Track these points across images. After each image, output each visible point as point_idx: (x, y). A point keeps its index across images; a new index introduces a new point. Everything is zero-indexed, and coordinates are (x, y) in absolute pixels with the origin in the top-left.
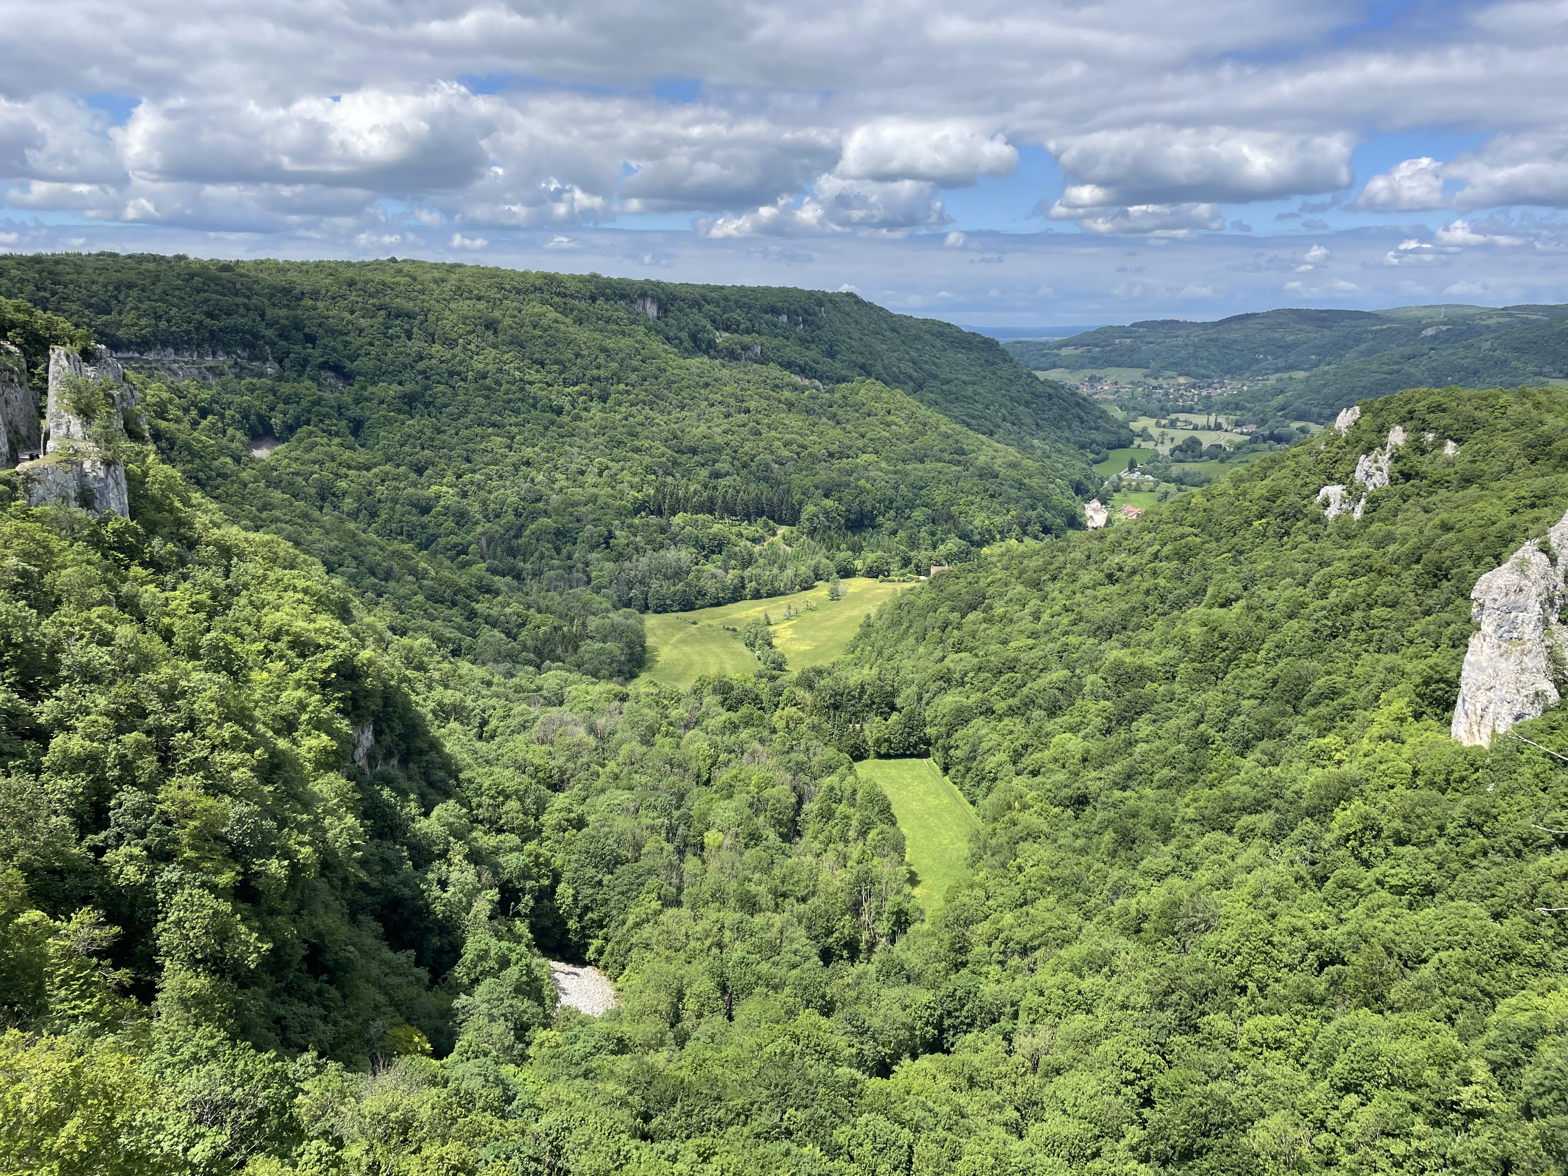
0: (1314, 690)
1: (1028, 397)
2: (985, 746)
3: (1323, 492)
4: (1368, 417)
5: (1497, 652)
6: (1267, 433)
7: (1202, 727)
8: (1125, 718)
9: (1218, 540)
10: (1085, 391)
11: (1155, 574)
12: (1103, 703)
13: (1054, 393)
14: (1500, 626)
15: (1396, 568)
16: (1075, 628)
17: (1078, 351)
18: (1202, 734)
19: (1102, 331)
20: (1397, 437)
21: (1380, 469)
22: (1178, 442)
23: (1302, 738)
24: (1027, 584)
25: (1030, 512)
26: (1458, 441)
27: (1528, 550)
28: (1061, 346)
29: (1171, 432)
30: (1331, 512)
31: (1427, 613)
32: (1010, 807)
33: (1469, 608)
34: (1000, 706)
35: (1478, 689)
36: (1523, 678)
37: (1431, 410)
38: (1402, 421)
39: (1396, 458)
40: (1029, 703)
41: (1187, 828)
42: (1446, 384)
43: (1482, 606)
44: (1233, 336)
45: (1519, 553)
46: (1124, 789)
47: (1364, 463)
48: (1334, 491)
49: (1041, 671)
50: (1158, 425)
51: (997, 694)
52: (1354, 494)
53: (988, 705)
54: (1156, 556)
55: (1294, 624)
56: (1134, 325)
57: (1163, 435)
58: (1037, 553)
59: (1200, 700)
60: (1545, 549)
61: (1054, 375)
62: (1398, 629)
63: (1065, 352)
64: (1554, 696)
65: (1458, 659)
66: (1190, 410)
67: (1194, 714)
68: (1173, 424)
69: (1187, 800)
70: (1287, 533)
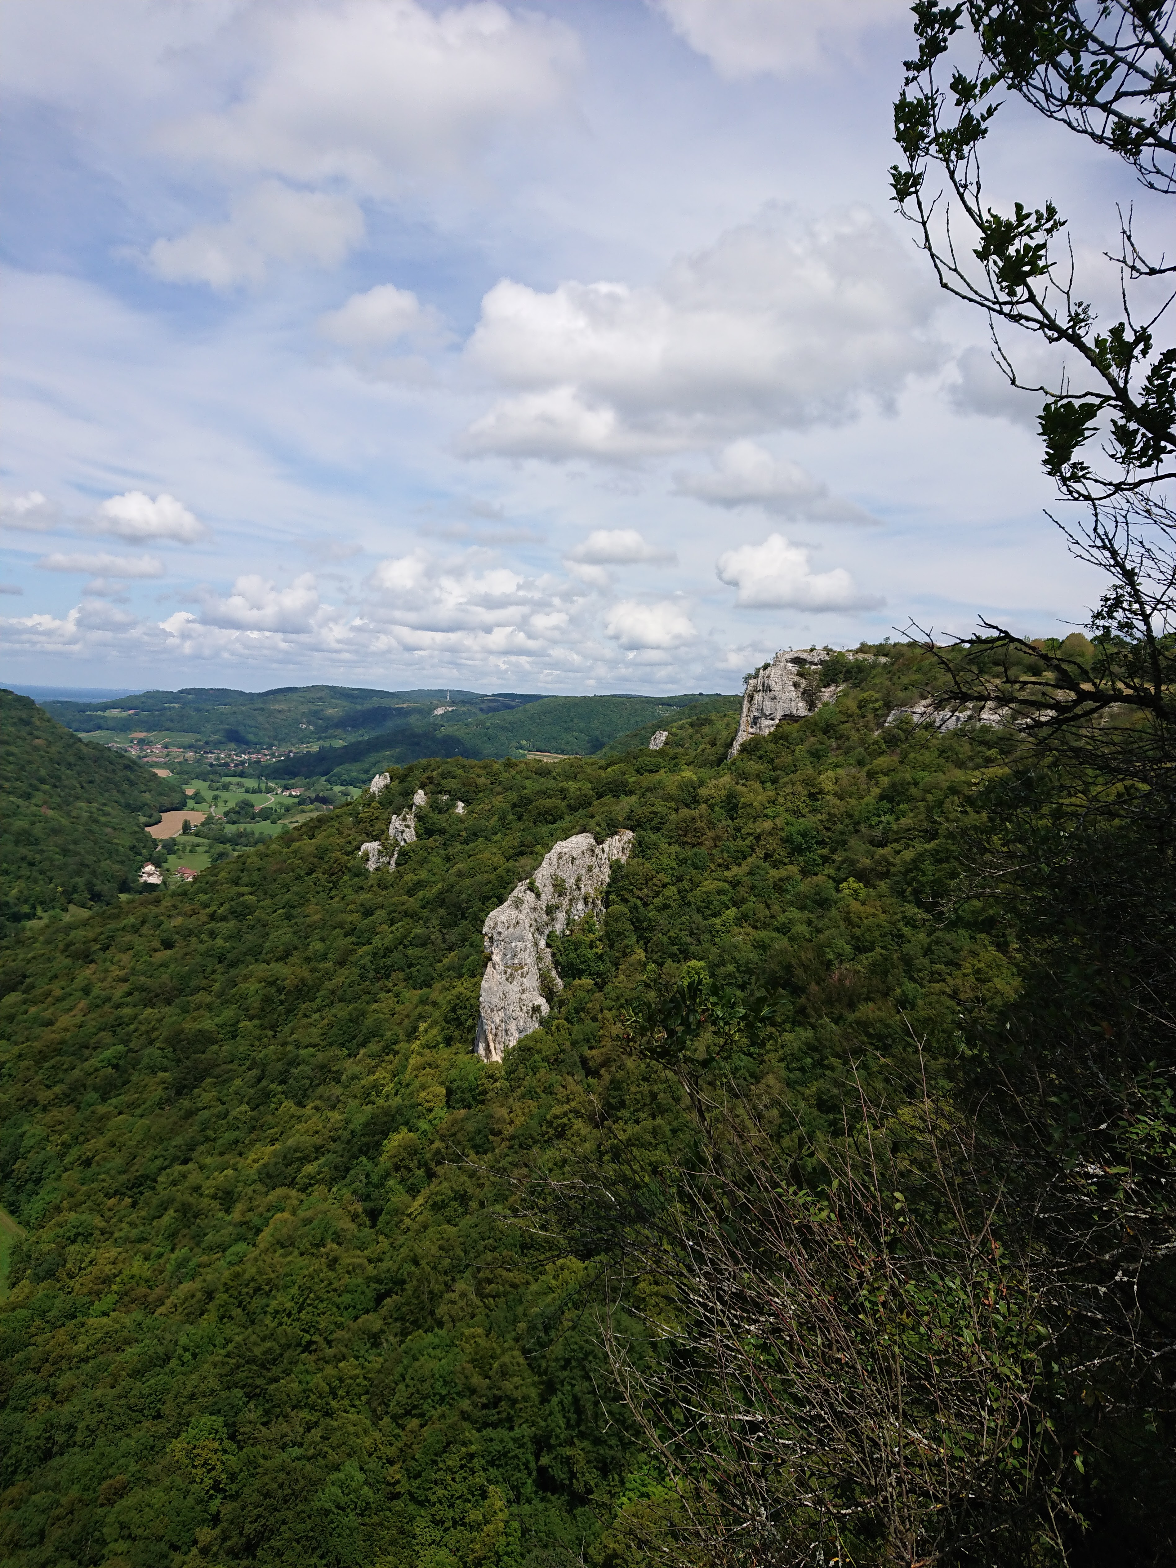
0: (365, 1031)
1: (72, 759)
2: (27, 1142)
3: (363, 847)
4: (396, 782)
5: (504, 977)
6: (313, 796)
7: (264, 1083)
8: (185, 1087)
9: (273, 897)
10: (134, 753)
11: (213, 935)
12: (161, 1074)
13: (101, 754)
14: (505, 955)
15: (425, 913)
16: (129, 999)
17: (125, 714)
18: (264, 1089)
19: (150, 695)
20: (420, 798)
21: (408, 827)
22: (231, 804)
23: (355, 1077)
24: (75, 956)
25: (77, 879)
26: (467, 802)
27: (520, 889)
28: (105, 707)
29: (224, 795)
30: (371, 865)
31: (451, 949)
32: (58, 1209)
33: (482, 941)
34: (44, 1096)
35: (492, 1011)
36: (524, 996)
37: (444, 776)
38: (422, 787)
39: (420, 818)
40: (78, 1087)
41: (249, 1190)
42: (455, 755)
43: (491, 938)
44: (278, 707)
45: (515, 893)
46: (185, 1162)
47: (396, 822)
48: (371, 847)
49: (95, 1049)
50: (210, 788)
51: (41, 1082)
52: (386, 850)
53: (30, 1097)
54: (212, 917)
55: (344, 971)
56: (182, 691)
57: (215, 798)
58: (85, 923)
59: (261, 1055)
60: (531, 888)
61: (97, 736)
62: (431, 965)
63: (109, 713)
64: (545, 1008)
65: (477, 985)
66: (242, 775)
67: (255, 1072)
68: (226, 787)
69: (249, 1161)
70: (335, 886)
